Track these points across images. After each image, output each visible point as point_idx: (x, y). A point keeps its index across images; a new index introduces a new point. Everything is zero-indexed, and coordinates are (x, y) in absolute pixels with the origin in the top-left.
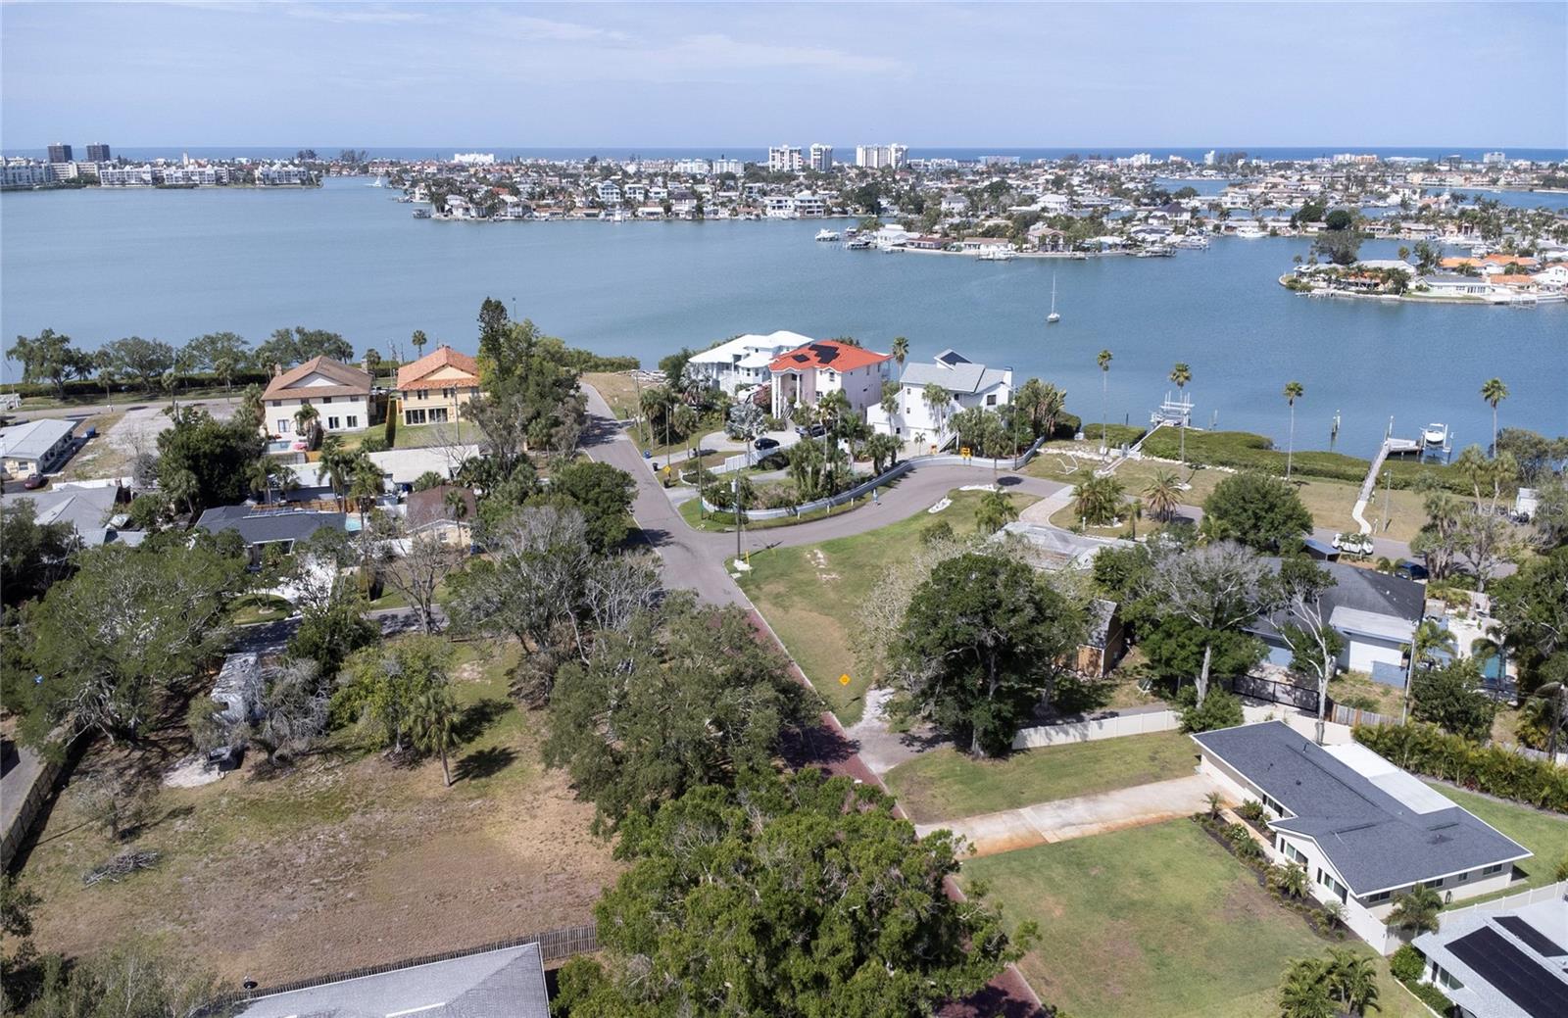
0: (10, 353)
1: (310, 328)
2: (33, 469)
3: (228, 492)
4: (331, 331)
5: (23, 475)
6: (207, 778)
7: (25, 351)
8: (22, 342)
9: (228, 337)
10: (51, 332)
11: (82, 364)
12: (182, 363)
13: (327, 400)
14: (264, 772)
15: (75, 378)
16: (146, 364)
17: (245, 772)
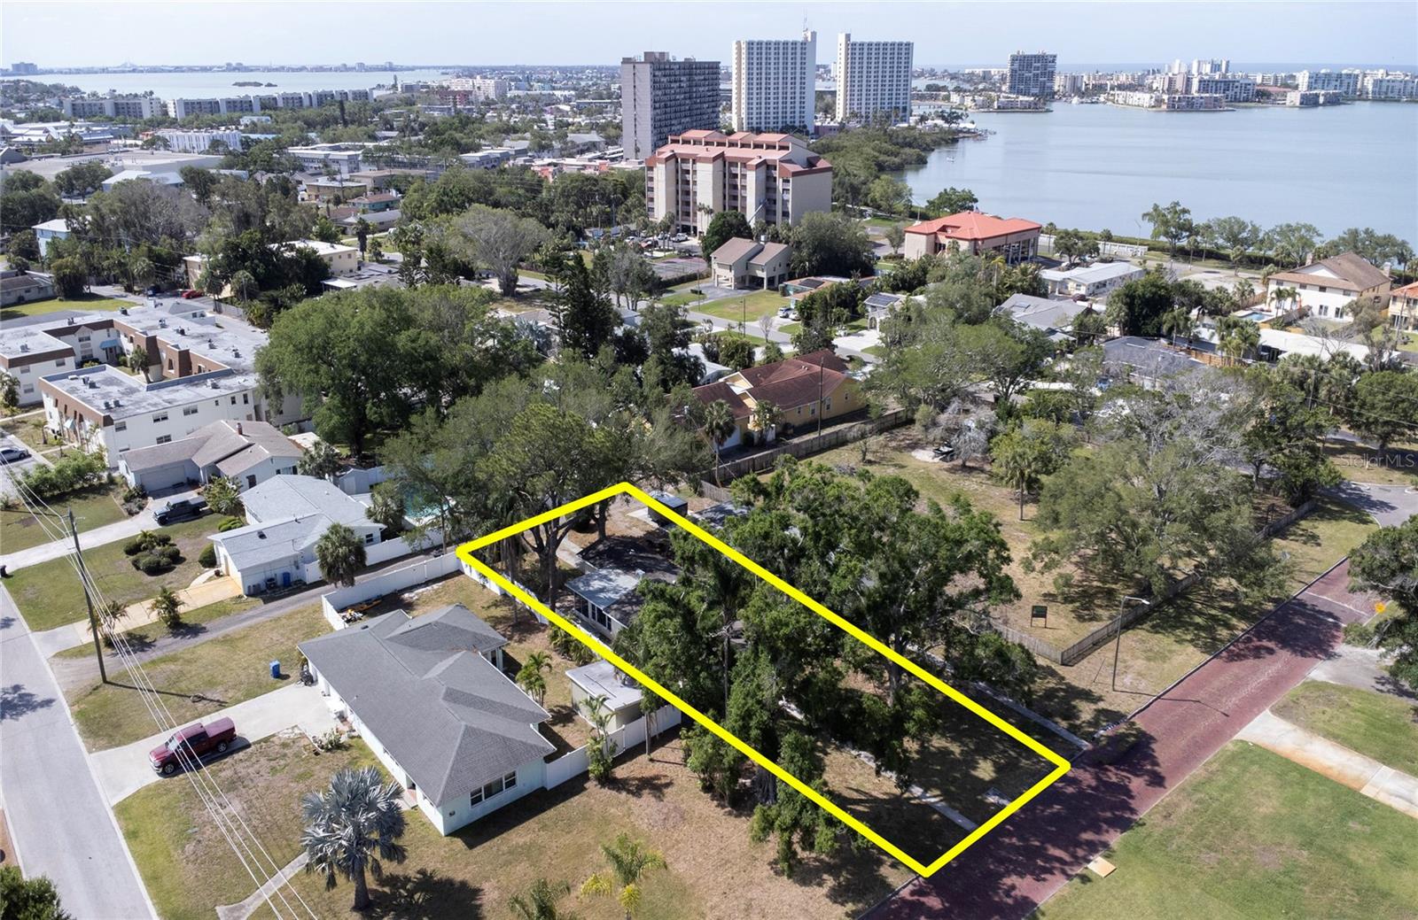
0: (1145, 215)
1: (1379, 233)
2: (1083, 291)
3: (1149, 329)
4: (1399, 238)
5: (1075, 293)
6: (930, 460)
7: (1156, 215)
8: (1156, 208)
9: (1309, 229)
10: (1177, 204)
11: (1191, 230)
12: (1267, 242)
13: (1323, 289)
14: (952, 470)
15: (1184, 243)
16: (1234, 239)
17: (946, 465)
